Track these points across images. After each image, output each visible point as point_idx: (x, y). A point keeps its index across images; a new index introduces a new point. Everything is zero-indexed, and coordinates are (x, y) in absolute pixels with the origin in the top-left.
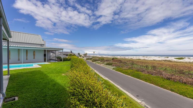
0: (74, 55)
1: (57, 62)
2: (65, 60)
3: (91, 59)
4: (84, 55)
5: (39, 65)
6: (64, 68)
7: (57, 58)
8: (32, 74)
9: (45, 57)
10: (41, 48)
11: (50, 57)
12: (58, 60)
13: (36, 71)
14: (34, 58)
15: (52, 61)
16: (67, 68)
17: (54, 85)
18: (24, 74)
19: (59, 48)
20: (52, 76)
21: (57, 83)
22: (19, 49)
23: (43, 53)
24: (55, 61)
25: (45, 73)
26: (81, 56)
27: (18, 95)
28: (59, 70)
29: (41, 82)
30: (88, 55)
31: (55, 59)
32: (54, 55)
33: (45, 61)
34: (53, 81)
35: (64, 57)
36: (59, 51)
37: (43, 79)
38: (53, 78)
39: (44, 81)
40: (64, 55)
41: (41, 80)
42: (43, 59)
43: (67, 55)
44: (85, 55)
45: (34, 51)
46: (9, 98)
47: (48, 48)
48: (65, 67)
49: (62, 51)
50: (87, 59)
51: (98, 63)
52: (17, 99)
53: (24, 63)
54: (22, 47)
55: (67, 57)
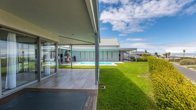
0: (150, 55)
1: (130, 62)
2: (139, 60)
3: (177, 61)
4: (164, 55)
5: (115, 63)
6: (139, 70)
7: (130, 58)
8: (112, 71)
9: (120, 57)
10: (117, 49)
11: (124, 57)
12: (132, 60)
13: (114, 69)
14: (112, 58)
15: (125, 61)
16: (142, 69)
17: (131, 84)
18: (107, 69)
19: (133, 48)
20: (128, 75)
21: (134, 84)
22: (103, 51)
23: (118, 54)
24: (128, 61)
25: (122, 71)
26: (160, 56)
27: (105, 85)
28: (133, 70)
29: (119, 78)
30: (171, 55)
31: (128, 59)
32: (127, 55)
33: (120, 60)
34: (129, 80)
35: (138, 57)
36: (132, 51)
37: (120, 76)
38: (129, 77)
39: (121, 78)
40: (137, 55)
41: (119, 77)
42: (118, 59)
43: (140, 55)
44: (167, 55)
45: (112, 52)
46: (101, 85)
47: (123, 48)
48: (140, 68)
49: (135, 51)
50: (170, 60)
51: (193, 67)
52: (105, 87)
53: (106, 61)
54: (105, 49)
55: (141, 57)
